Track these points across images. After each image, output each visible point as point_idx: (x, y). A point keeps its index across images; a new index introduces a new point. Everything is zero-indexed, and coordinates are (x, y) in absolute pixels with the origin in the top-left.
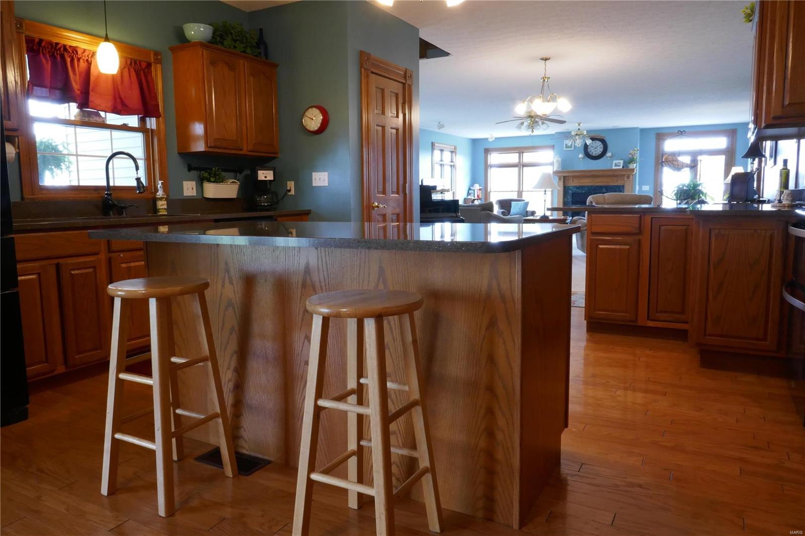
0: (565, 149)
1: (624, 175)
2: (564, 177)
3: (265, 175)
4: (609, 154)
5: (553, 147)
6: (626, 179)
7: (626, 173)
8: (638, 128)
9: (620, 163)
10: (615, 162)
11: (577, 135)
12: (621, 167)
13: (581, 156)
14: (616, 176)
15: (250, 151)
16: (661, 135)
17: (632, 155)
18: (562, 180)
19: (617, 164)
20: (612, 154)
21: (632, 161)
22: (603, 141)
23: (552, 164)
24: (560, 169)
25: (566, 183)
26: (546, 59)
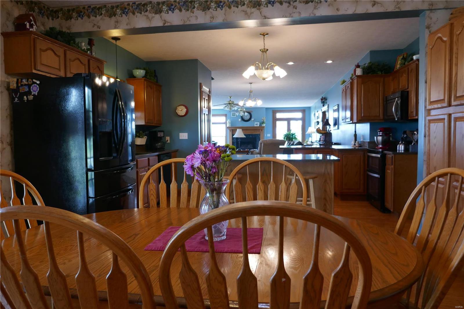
0: (232, 116)
1: (260, 129)
2: (232, 130)
3: (160, 134)
4: (252, 119)
5: (226, 115)
6: (261, 131)
7: (261, 128)
8: (264, 108)
9: (258, 124)
10: (255, 123)
11: (241, 110)
12: (258, 126)
13: (240, 120)
14: (256, 130)
15: (155, 124)
16: (275, 111)
17: (263, 120)
18: (231, 131)
19: (257, 124)
20: (254, 119)
21: (263, 123)
22: (250, 113)
23: (226, 123)
24: (230, 126)
25: (233, 132)
26: (251, 83)
